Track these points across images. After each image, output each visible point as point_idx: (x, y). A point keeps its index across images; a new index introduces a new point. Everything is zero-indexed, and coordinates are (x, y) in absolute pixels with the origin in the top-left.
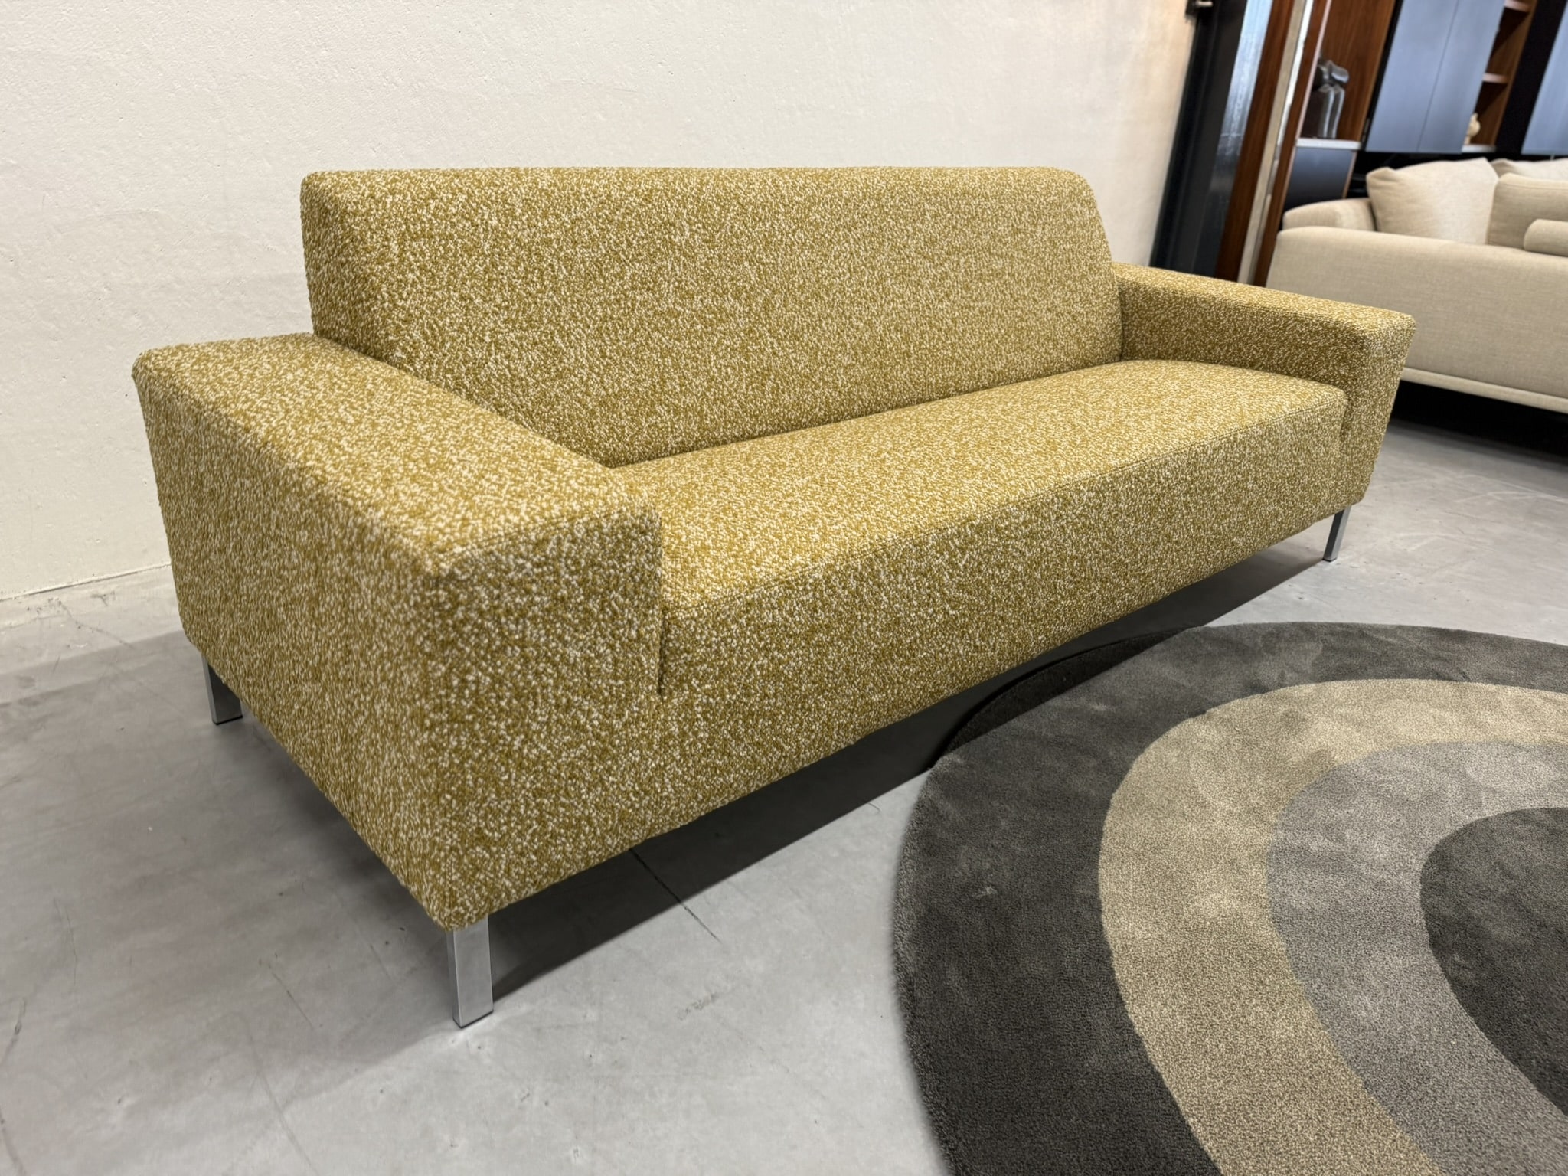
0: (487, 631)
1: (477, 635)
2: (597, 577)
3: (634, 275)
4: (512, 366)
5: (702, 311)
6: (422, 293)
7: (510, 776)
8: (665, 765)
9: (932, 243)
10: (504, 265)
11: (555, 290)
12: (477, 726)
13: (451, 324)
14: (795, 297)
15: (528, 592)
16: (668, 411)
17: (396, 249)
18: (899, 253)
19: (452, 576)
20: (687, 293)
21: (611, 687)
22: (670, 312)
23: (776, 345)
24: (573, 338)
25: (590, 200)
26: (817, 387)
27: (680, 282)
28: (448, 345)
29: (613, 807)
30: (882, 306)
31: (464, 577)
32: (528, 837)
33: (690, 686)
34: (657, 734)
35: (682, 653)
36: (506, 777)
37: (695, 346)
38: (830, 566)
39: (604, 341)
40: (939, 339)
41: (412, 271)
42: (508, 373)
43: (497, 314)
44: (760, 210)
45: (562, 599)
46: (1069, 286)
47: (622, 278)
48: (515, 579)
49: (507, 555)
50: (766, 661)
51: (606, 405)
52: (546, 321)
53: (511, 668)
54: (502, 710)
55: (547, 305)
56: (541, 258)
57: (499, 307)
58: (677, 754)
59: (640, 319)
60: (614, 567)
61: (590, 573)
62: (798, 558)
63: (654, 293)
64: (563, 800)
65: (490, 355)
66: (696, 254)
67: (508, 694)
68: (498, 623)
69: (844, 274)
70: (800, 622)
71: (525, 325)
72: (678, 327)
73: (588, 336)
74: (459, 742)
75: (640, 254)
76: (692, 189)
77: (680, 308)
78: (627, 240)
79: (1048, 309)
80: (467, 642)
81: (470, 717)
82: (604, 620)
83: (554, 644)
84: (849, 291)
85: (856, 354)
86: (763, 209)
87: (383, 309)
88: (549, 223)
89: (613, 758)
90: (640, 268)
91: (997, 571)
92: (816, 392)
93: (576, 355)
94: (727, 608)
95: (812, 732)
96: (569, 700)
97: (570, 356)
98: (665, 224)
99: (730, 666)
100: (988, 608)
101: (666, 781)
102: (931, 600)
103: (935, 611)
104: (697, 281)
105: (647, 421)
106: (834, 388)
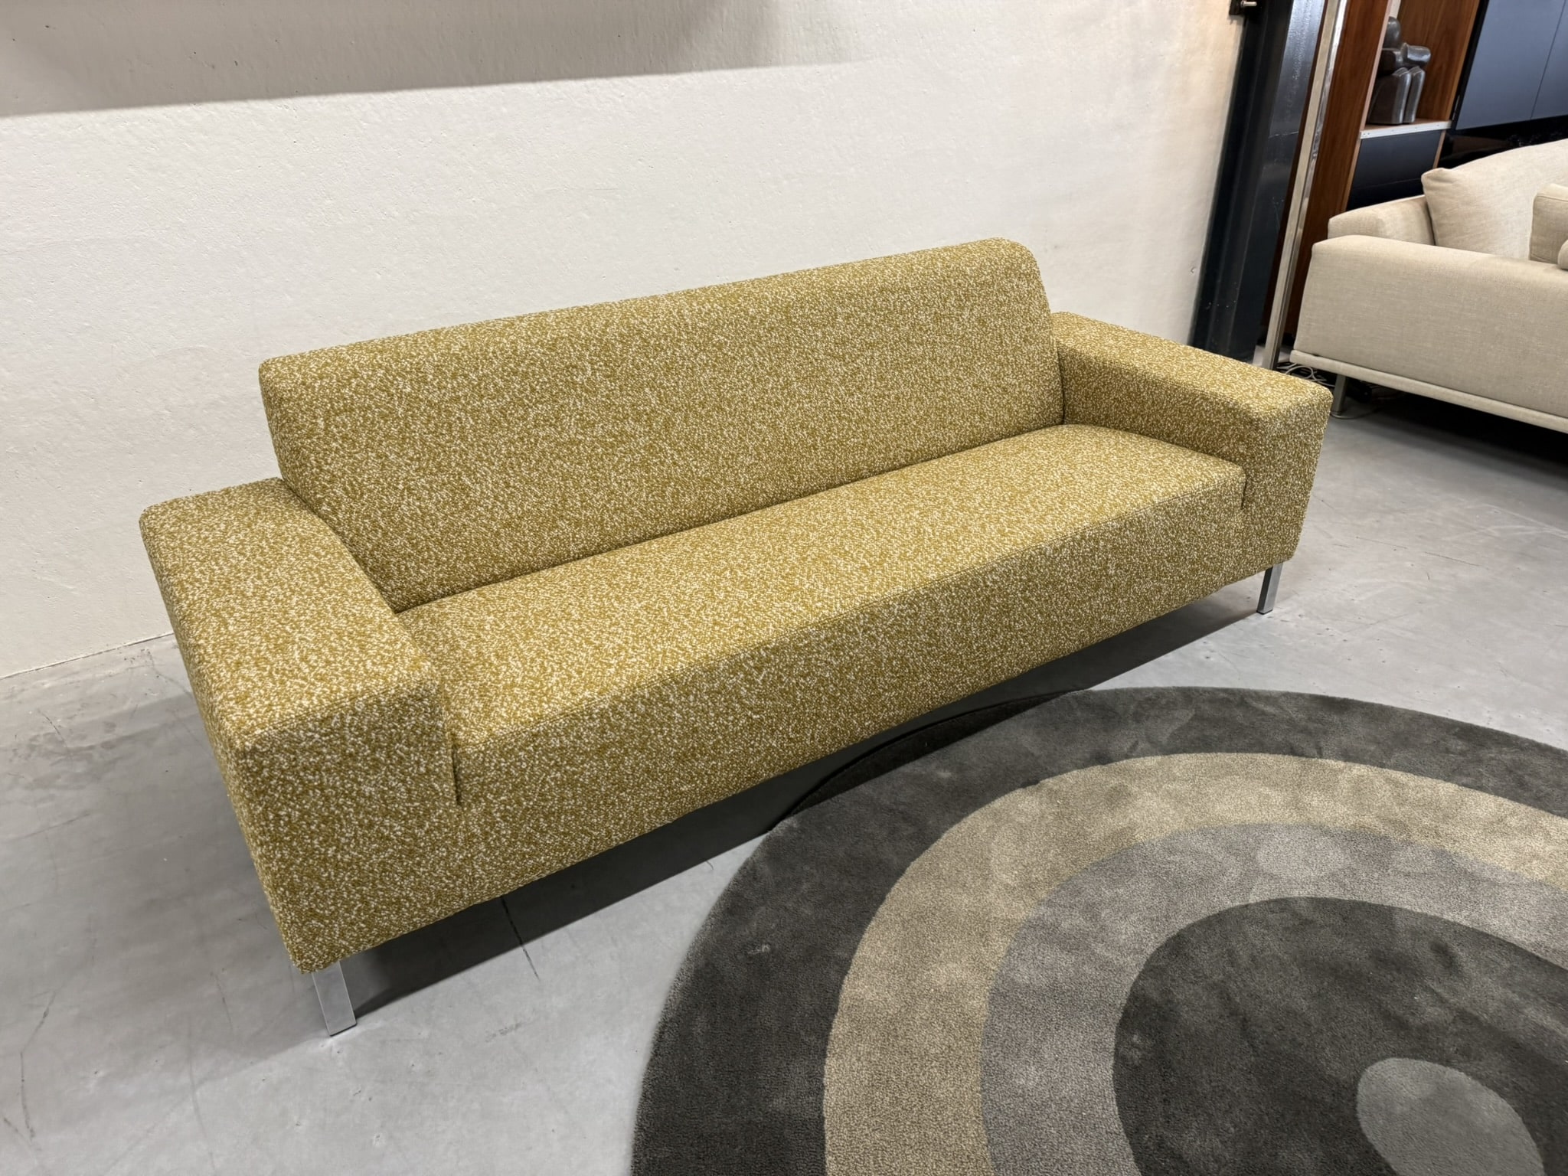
0: (291, 783)
1: (282, 786)
2: (380, 736)
3: (537, 415)
4: (423, 506)
5: (603, 436)
6: (344, 457)
7: (330, 874)
8: (473, 856)
9: (844, 343)
10: (416, 424)
11: (463, 439)
12: (295, 844)
13: (369, 479)
14: (696, 412)
15: (319, 753)
16: (570, 525)
17: (322, 425)
18: (808, 358)
19: (254, 750)
20: (588, 423)
21: (408, 808)
22: (572, 442)
23: (676, 457)
24: (479, 475)
25: (496, 357)
26: (718, 487)
27: (581, 415)
28: (365, 497)
29: (428, 888)
30: (786, 408)
31: (264, 750)
32: (355, 913)
33: (486, 800)
34: (461, 836)
35: (474, 777)
36: (326, 875)
37: (596, 467)
38: (616, 698)
39: (508, 474)
40: (850, 428)
41: (336, 440)
42: (419, 512)
43: (409, 465)
44: (662, 341)
45: (351, 755)
46: (999, 361)
47: (526, 419)
48: (307, 746)
49: (298, 731)
50: (558, 775)
51: (509, 525)
52: (453, 464)
53: (316, 804)
54: (313, 832)
55: (455, 451)
56: (449, 413)
57: (411, 459)
58: (482, 847)
59: (543, 451)
60: (395, 727)
61: (373, 734)
62: (587, 694)
63: (556, 427)
64: (380, 886)
65: (403, 499)
66: (597, 389)
67: (316, 821)
68: (299, 777)
69: (747, 385)
70: (589, 743)
71: (435, 470)
72: (579, 453)
73: (493, 471)
74: (282, 854)
75: (543, 397)
76: (596, 332)
77: (581, 437)
78: (531, 387)
79: (975, 386)
80: (275, 790)
81: (288, 838)
82: (392, 764)
83: (349, 785)
84: (752, 400)
85: (759, 454)
86: (666, 339)
87: (312, 473)
88: (458, 383)
89: (421, 856)
90: (542, 409)
91: (802, 680)
92: (717, 491)
93: (482, 489)
94: (513, 740)
95: (620, 819)
96: (370, 821)
97: (476, 491)
98: (568, 367)
99: (522, 782)
100: (798, 708)
101: (476, 867)
102: (730, 711)
103: (735, 718)
104: (598, 412)
105: (549, 535)
106: (735, 486)
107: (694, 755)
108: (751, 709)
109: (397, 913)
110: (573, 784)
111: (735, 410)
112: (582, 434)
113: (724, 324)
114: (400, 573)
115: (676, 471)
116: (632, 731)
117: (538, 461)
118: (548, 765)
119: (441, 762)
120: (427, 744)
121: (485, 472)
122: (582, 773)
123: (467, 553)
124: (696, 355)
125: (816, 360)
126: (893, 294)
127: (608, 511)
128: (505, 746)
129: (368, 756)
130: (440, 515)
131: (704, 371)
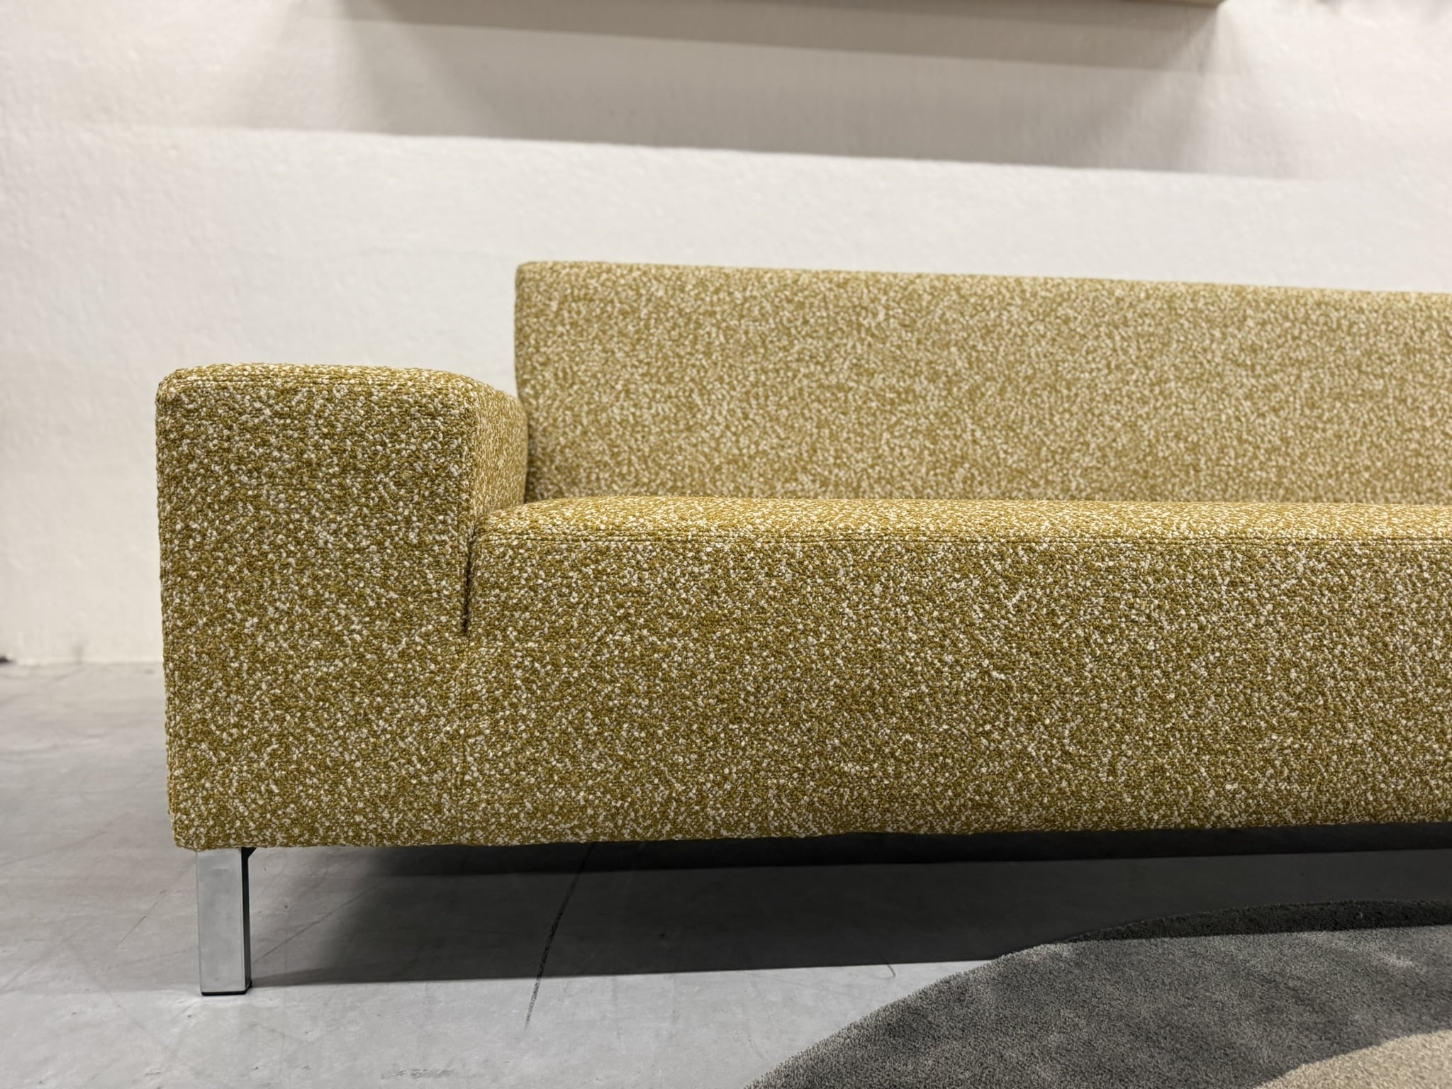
0: (215, 476)
2: (358, 449)
4: (638, 414)
5: (882, 390)
6: (566, 343)
8: (467, 736)
9: (1255, 351)
12: (202, 588)
15: (265, 443)
19: (177, 402)
21: (379, 597)
24: (713, 397)
29: (387, 766)
31: (191, 406)
33: (505, 637)
35: (493, 587)
39: (749, 404)
40: (1255, 458)
42: (631, 419)
44: (987, 301)
45: (309, 464)
49: (244, 396)
50: (628, 640)
53: (244, 530)
54: (232, 578)
56: (699, 326)
58: (484, 724)
60: (384, 444)
61: (348, 443)
64: (311, 725)
67: (238, 559)
68: (229, 472)
78: (804, 318)
82: (367, 506)
83: (297, 516)
84: (1104, 388)
86: (992, 300)
88: (719, 298)
90: (811, 344)
91: (1096, 636)
92: (1032, 490)
93: (713, 414)
94: (564, 546)
95: (725, 778)
96: (317, 593)
97: (706, 413)
98: (855, 307)
99: (568, 628)
100: (1084, 693)
101: (470, 759)
102: (947, 642)
103: (957, 661)
104: (882, 361)
105: (783, 487)
106: (1062, 490)
107: (872, 707)
108: (990, 655)
109: (330, 792)
110: (651, 670)
111: (1076, 395)
112: (854, 381)
113: (1077, 298)
114: (589, 482)
115: (975, 450)
116: (764, 610)
117: (790, 399)
118: (613, 613)
119: (445, 537)
120: (427, 494)
121: (723, 395)
122: (667, 655)
123: (675, 481)
124: (1030, 324)
125: (1209, 362)
126: (1337, 310)
127: (869, 478)
128: (548, 553)
129: (334, 476)
130: (655, 429)
131: (1039, 342)
